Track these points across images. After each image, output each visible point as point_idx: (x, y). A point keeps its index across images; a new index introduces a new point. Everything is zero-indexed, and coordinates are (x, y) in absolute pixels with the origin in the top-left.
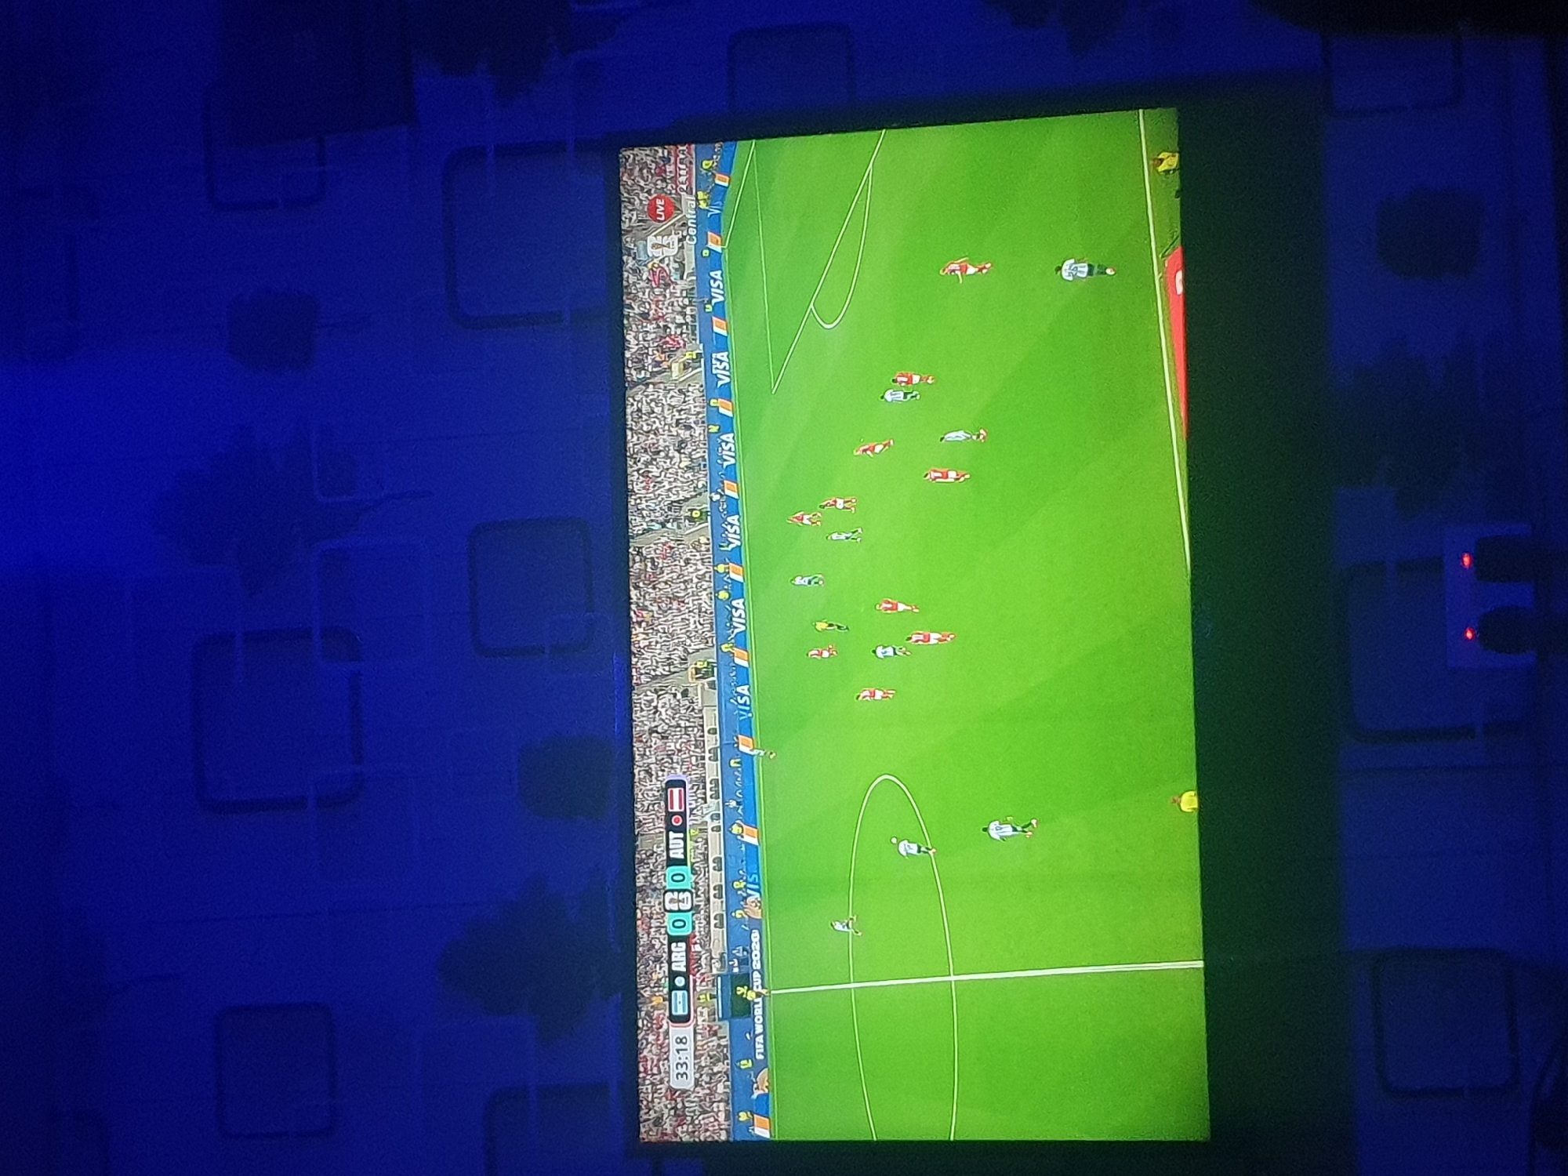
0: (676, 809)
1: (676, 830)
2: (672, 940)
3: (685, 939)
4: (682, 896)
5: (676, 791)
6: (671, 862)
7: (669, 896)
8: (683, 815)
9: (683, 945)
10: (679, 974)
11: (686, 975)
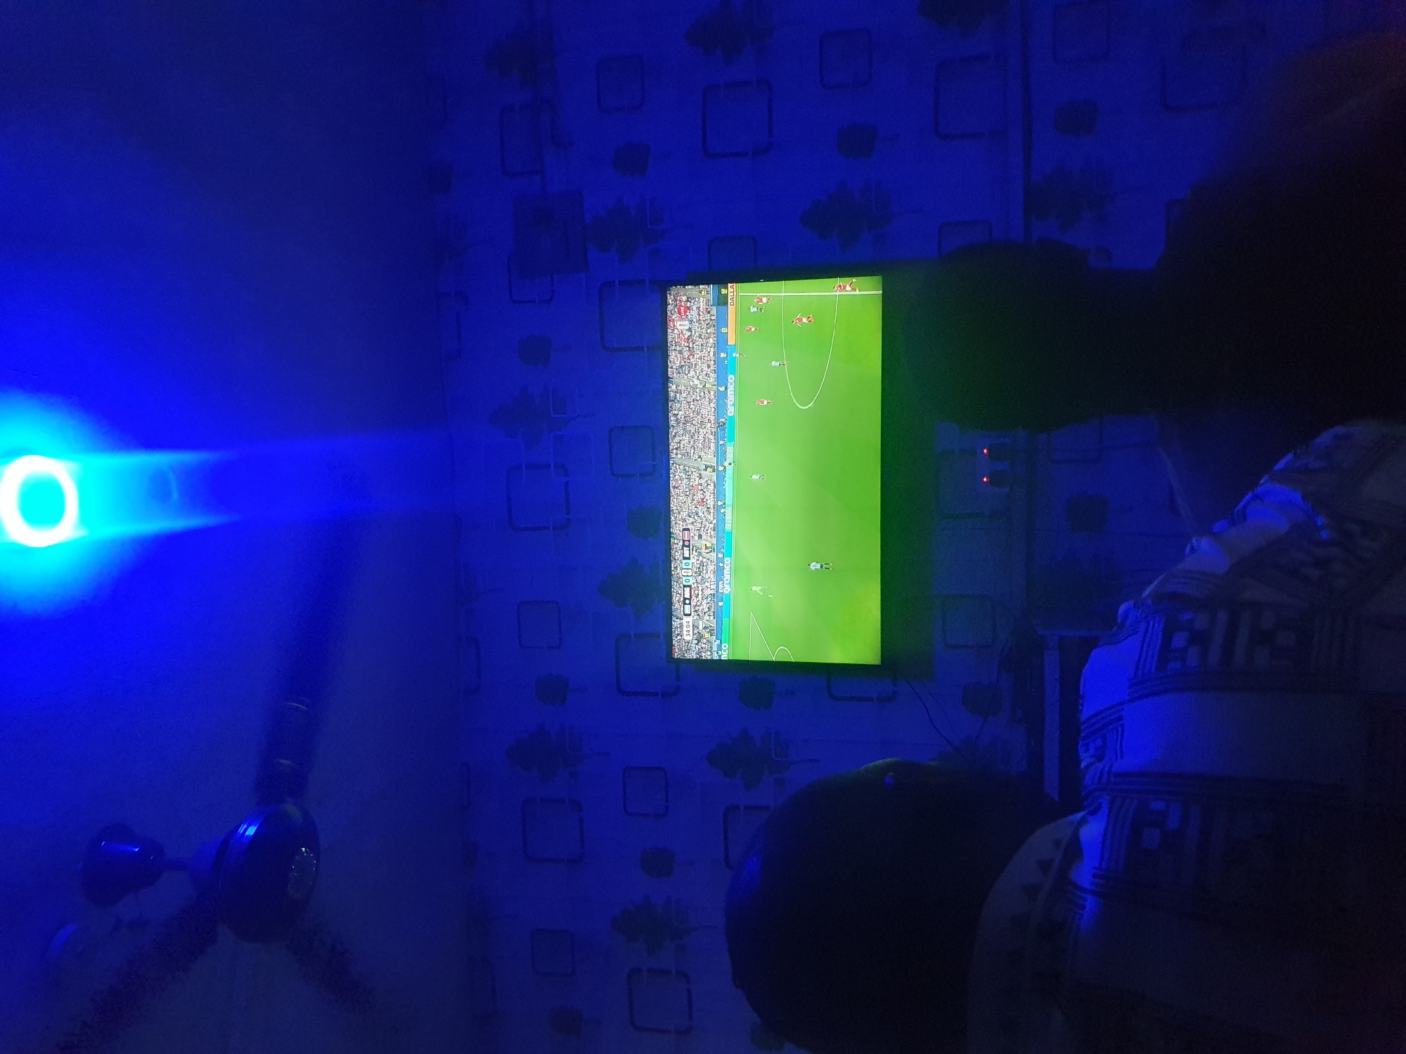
0: (686, 539)
1: (686, 546)
2: (685, 586)
3: (690, 586)
4: (688, 571)
5: (686, 532)
6: (685, 558)
7: (683, 571)
8: (689, 541)
9: (688, 589)
10: (688, 599)
11: (690, 599)
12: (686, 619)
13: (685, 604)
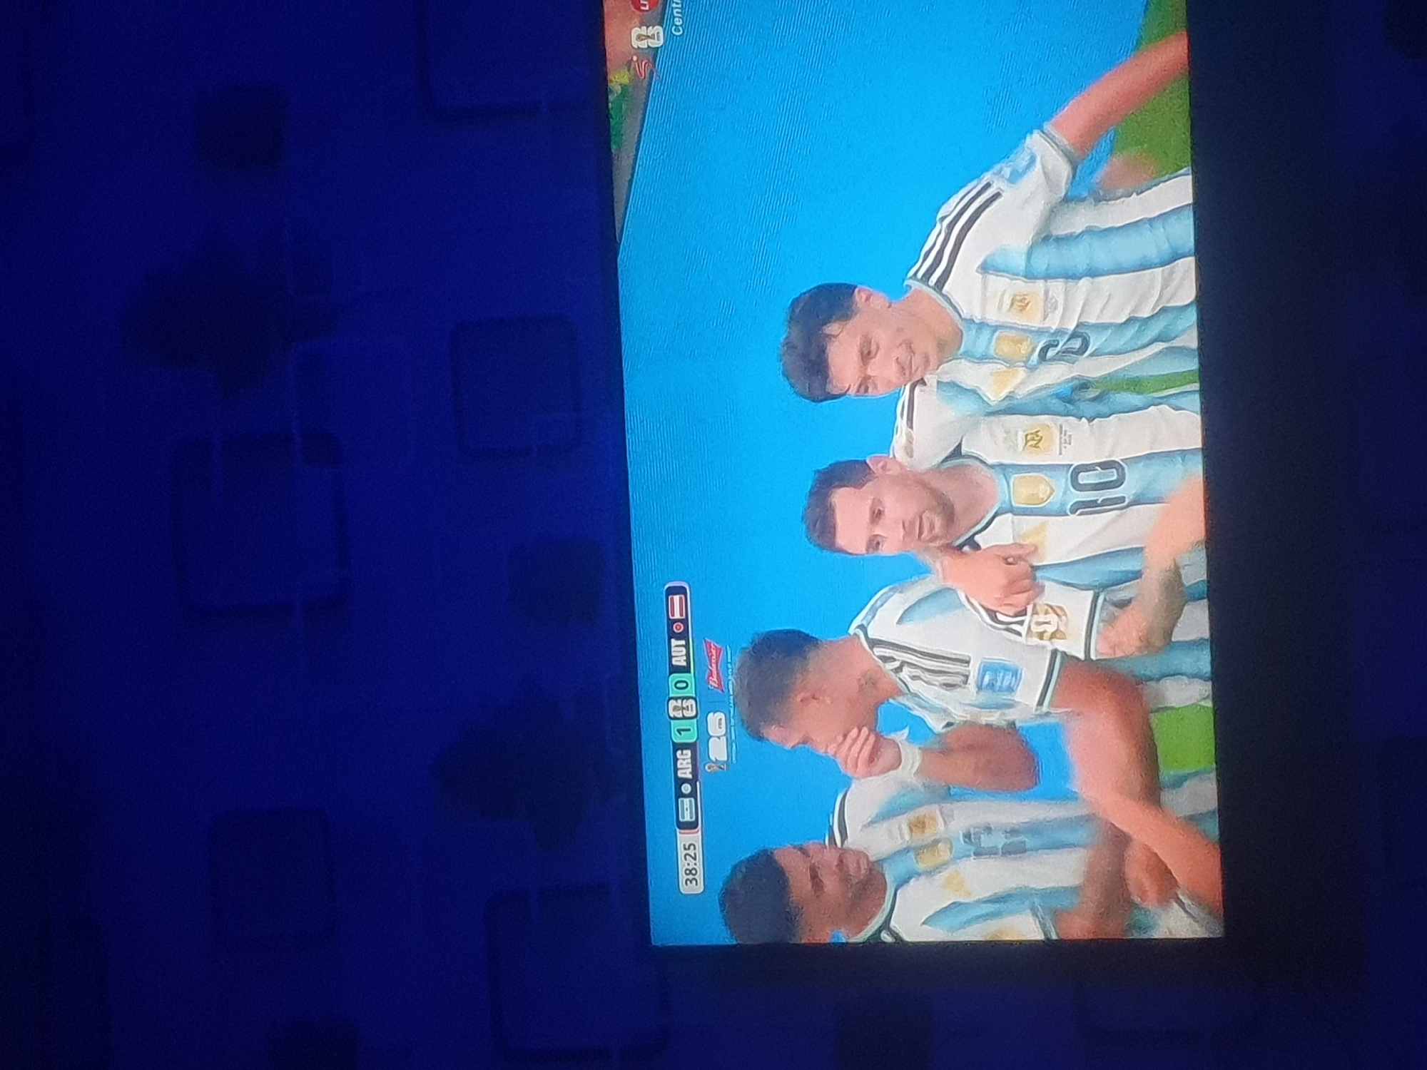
1: (679, 637)
2: (678, 747)
3: (691, 746)
4: (686, 703)
6: (675, 669)
7: (672, 703)
8: (685, 622)
9: (688, 753)
10: (685, 781)
11: (693, 782)
12: (683, 838)
13: (679, 795)
